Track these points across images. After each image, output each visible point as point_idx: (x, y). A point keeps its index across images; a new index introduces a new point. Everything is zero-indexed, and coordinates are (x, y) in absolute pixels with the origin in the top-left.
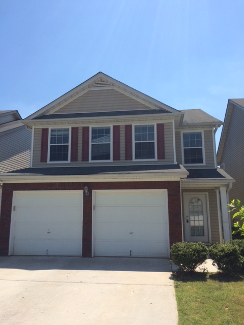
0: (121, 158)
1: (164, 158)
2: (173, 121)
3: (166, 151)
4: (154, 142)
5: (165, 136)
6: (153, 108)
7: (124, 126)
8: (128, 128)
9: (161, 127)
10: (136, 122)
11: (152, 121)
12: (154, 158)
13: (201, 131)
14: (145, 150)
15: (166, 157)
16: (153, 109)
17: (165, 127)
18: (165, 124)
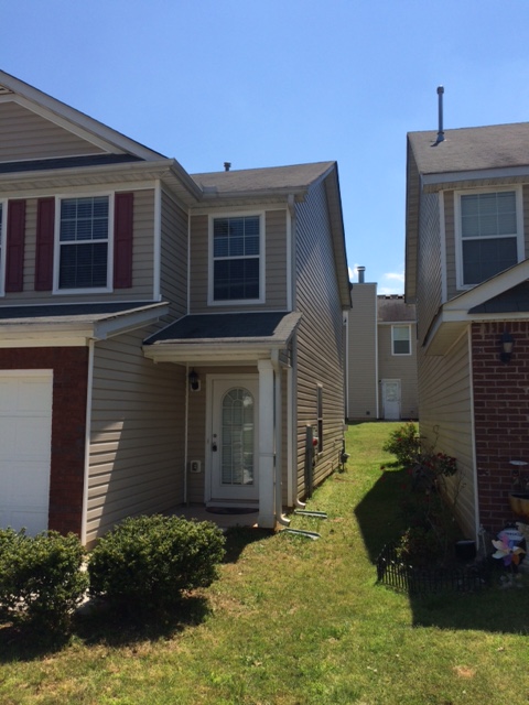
0: (26, 287)
1: (130, 286)
2: (157, 186)
3: (135, 266)
4: (106, 244)
5: (136, 226)
6: (109, 150)
7: (36, 202)
8: (46, 205)
9: (125, 201)
10: (66, 189)
11: (103, 187)
12: (105, 285)
13: (260, 212)
14: (83, 266)
15: (135, 282)
16: (109, 152)
17: (136, 203)
18: (136, 195)
